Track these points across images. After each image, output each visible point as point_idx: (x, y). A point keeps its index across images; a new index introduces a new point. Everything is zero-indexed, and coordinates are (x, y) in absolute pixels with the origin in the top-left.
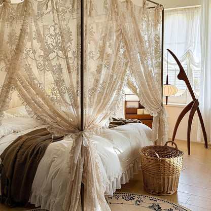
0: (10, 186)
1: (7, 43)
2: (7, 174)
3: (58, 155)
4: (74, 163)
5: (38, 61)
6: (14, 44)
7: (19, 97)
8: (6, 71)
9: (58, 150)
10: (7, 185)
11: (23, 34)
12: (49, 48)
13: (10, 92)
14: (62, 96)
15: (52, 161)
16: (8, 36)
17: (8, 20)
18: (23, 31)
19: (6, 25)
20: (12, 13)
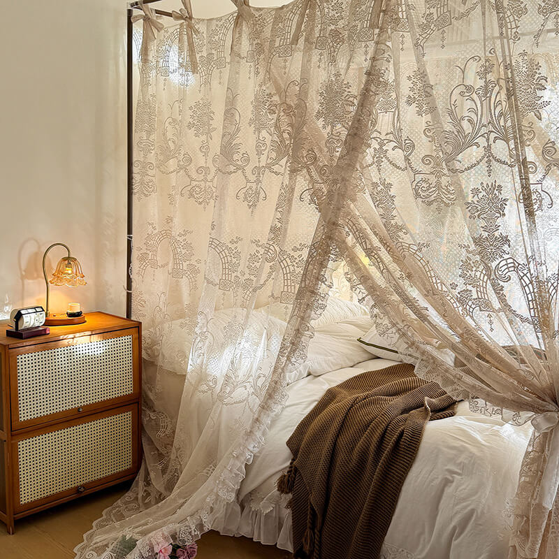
0: (320, 531)
1: (319, 115)
2: (312, 498)
3: (462, 466)
4: (540, 507)
5: (420, 173)
6: (339, 118)
7: (349, 280)
8: (312, 201)
9: (461, 450)
10: (313, 529)
11: (373, 88)
12: (461, 131)
13: (330, 264)
14: (498, 291)
15: (447, 482)
16: (321, 94)
17: (321, 43)
18: (373, 76)
19: (315, 58)
20: (334, 21)
